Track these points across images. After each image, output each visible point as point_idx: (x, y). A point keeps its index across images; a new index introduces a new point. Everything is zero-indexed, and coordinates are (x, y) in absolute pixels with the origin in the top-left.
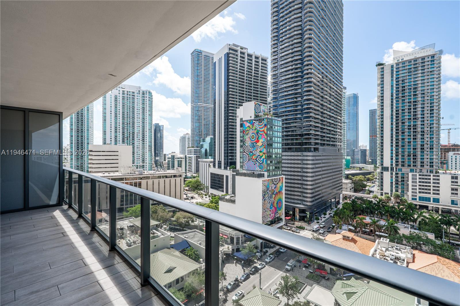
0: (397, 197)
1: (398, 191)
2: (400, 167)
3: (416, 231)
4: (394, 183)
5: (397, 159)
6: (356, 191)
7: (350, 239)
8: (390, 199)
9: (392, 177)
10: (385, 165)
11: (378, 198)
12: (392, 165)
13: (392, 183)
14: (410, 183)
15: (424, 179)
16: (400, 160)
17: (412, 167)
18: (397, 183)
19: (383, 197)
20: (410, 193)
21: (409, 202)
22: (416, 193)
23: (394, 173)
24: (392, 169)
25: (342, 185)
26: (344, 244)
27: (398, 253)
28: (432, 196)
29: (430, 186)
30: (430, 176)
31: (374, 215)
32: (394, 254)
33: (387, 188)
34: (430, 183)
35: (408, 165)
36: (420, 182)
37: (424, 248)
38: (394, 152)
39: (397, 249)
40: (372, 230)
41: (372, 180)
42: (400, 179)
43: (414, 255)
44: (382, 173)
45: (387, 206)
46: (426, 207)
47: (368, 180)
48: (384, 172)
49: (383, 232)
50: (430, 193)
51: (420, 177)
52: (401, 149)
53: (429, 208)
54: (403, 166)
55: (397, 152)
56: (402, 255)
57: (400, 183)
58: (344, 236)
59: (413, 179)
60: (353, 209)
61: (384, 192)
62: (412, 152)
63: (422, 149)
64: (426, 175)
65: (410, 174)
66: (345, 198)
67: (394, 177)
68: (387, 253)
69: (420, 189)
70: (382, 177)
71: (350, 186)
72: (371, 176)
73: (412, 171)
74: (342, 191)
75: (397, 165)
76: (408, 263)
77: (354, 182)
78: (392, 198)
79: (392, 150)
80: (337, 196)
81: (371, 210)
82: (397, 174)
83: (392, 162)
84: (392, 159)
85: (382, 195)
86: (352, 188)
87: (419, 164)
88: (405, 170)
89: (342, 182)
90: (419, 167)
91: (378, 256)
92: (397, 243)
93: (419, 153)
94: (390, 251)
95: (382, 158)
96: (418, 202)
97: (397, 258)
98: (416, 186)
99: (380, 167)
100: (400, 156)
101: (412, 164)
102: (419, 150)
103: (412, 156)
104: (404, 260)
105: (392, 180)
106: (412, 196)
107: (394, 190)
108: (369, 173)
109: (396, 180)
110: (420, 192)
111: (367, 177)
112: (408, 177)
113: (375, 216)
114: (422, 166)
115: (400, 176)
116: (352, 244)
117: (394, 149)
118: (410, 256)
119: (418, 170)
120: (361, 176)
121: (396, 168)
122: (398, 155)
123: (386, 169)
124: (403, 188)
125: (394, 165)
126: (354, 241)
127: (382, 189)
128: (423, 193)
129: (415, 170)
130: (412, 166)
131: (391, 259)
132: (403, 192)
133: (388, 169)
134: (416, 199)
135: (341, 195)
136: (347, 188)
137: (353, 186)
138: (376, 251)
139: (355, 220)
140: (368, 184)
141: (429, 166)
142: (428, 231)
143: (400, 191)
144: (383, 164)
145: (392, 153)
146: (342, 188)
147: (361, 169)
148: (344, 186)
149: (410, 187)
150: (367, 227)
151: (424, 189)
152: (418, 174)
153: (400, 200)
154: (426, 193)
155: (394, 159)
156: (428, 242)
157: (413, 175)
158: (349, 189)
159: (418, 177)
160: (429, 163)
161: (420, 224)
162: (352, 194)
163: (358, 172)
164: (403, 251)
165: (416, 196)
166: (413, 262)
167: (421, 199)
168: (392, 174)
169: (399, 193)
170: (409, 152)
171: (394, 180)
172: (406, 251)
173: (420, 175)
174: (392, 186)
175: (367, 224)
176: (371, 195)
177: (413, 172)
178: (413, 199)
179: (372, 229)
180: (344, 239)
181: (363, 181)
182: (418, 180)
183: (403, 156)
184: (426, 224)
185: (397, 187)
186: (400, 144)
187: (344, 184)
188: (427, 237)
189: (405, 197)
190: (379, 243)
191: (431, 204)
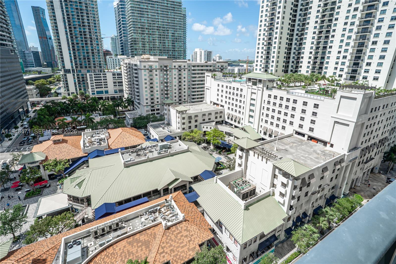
0: (82, 94)
1: (81, 90)
2: (79, 69)
3: (104, 117)
4: (77, 83)
5: (76, 62)
6: (42, 96)
7: (61, 140)
8: (77, 98)
9: (74, 78)
10: (66, 68)
11: (67, 98)
12: (72, 67)
13: (75, 83)
14: (89, 81)
15: (98, 78)
16: (78, 63)
17: (88, 69)
18: (80, 83)
19: (71, 97)
20: (90, 90)
21: (91, 97)
22: (94, 89)
23: (76, 75)
24: (73, 71)
25: (26, 92)
26: (56, 148)
27: (100, 136)
28: (104, 89)
29: (102, 82)
30: (100, 74)
31: (70, 114)
32: (97, 138)
33: (72, 89)
34: (101, 80)
35: (85, 67)
36: (95, 80)
37: (111, 126)
38: (72, 55)
39: (98, 133)
40: (74, 127)
41: (54, 82)
42: (81, 80)
43: (109, 133)
44: (65, 75)
45: (78, 104)
46: (101, 98)
47: (51, 83)
48: (67, 74)
49: (83, 125)
50: (102, 88)
51: (95, 76)
52: (77, 53)
53: (104, 98)
54: (81, 67)
55: (75, 56)
56: (103, 136)
57: (81, 83)
58: (54, 141)
59: (90, 78)
60: (50, 113)
61: (70, 92)
62: (86, 56)
63: (93, 53)
64: (98, 74)
65: (88, 74)
66: (33, 104)
67: (76, 78)
68: (93, 139)
69: (96, 85)
70: (66, 78)
71: (36, 92)
72: (53, 79)
73: (88, 71)
74: (28, 98)
75: (76, 67)
76: (107, 140)
77: (37, 87)
78: (79, 96)
79: (70, 53)
80: (24, 105)
81: (66, 111)
82: (78, 75)
83: (72, 65)
84: (71, 62)
85: (69, 95)
86: (38, 93)
87: (92, 65)
88: (84, 71)
89: (26, 89)
90: (93, 68)
91: (88, 145)
92: (95, 129)
93: (91, 57)
94: (95, 137)
95: (63, 61)
96: (97, 96)
97: (101, 140)
98: (93, 83)
99: (62, 70)
100: (78, 59)
101: (88, 66)
102: (91, 54)
103: (86, 59)
104: (104, 139)
105: (75, 81)
106: (92, 91)
107: (78, 89)
108: (50, 77)
109: (78, 80)
110: (96, 88)
111: (48, 80)
112: (87, 77)
113: (72, 114)
114: (95, 67)
115: (80, 76)
116: (64, 144)
117: (72, 52)
118: (107, 135)
119: (93, 71)
120: (42, 80)
121: (77, 70)
122: (76, 58)
123: (68, 71)
124: (84, 86)
125: (74, 67)
126: (64, 141)
127: (68, 90)
128: (98, 88)
129: (90, 71)
130: (88, 67)
131: (98, 142)
132: (85, 90)
133: (70, 71)
134: (94, 94)
135: (29, 103)
136: (32, 95)
137: (38, 91)
138: (84, 141)
139: (56, 123)
140: (51, 87)
141: (99, 67)
142: (109, 114)
143: (83, 89)
144: (64, 67)
145: (70, 56)
146: (27, 96)
147: (40, 73)
148: (29, 93)
149: (90, 85)
150: (69, 125)
151: (99, 85)
152: (93, 74)
153: (85, 96)
154: (100, 88)
155: (73, 61)
156: (112, 121)
157: (90, 75)
158: (34, 95)
159: (93, 76)
160: (98, 65)
161: (103, 111)
162: (39, 99)
163: (38, 76)
164: (102, 133)
165: (94, 91)
166: (110, 137)
167: (98, 93)
168: (74, 75)
169: (82, 91)
170: (84, 56)
171: (77, 81)
172: (103, 132)
173: (94, 75)
174: (76, 86)
175: (68, 123)
176: (60, 97)
177: (90, 72)
178: (93, 94)
179: (74, 125)
180: (55, 144)
181: (45, 84)
182: (94, 79)
183: (80, 59)
184: (107, 109)
185: (80, 86)
186: (76, 48)
187: (28, 90)
188: (111, 119)
189: (87, 94)
190: (84, 135)
191: (104, 95)
